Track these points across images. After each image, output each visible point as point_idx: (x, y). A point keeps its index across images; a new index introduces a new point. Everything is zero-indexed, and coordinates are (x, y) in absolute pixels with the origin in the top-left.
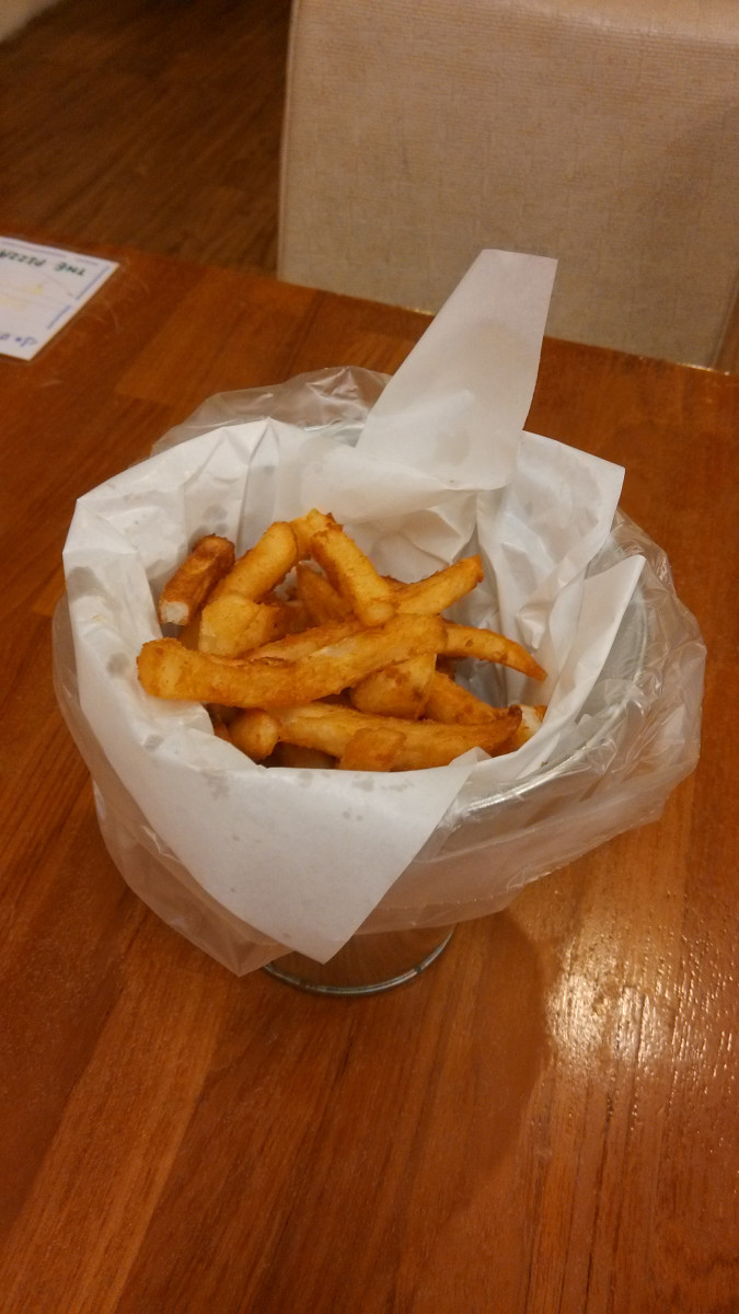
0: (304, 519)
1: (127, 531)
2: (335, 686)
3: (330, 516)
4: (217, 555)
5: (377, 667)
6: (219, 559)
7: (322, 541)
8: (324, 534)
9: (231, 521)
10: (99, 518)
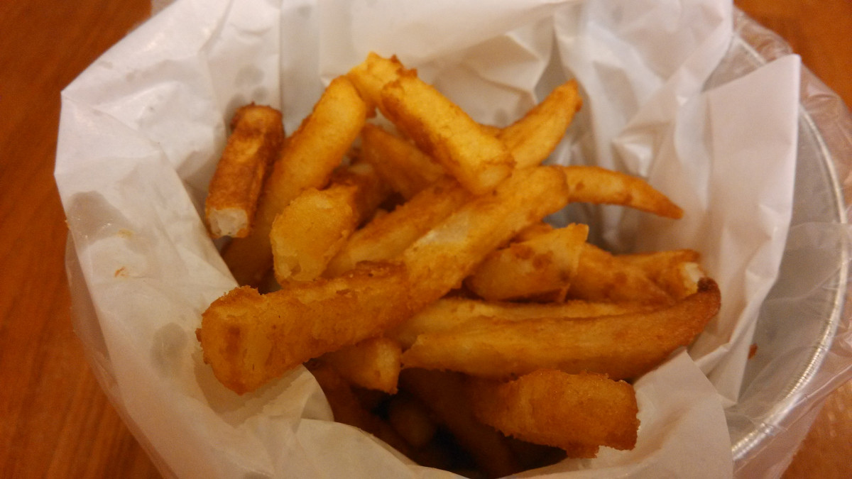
0: (364, 67)
1: (141, 122)
2: (453, 280)
3: (394, 60)
4: (264, 130)
5: (496, 244)
6: (269, 135)
7: (396, 93)
8: (396, 84)
9: (270, 82)
10: (97, 113)
